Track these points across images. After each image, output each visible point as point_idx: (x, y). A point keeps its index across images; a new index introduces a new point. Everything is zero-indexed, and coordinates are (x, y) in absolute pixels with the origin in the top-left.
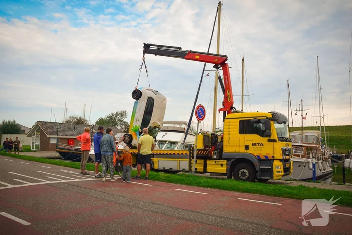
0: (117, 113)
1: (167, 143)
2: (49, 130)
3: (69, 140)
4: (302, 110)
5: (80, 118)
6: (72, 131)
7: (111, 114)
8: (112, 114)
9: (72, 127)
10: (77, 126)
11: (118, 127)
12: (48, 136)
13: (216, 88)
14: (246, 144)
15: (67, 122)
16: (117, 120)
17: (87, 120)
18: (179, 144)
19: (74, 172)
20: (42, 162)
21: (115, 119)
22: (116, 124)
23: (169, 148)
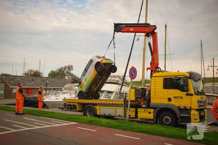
0: (65, 67)
1: (105, 92)
2: (12, 82)
3: (28, 89)
4: (214, 66)
5: (36, 71)
6: (30, 82)
7: (60, 68)
8: (62, 68)
9: (31, 78)
10: (34, 78)
11: (66, 78)
12: (10, 87)
13: (144, 50)
14: (169, 97)
15: (26, 74)
16: (65, 72)
17: (42, 73)
18: (114, 93)
19: (34, 120)
20: (7, 111)
21: (64, 71)
22: (64, 75)
23: (107, 95)
